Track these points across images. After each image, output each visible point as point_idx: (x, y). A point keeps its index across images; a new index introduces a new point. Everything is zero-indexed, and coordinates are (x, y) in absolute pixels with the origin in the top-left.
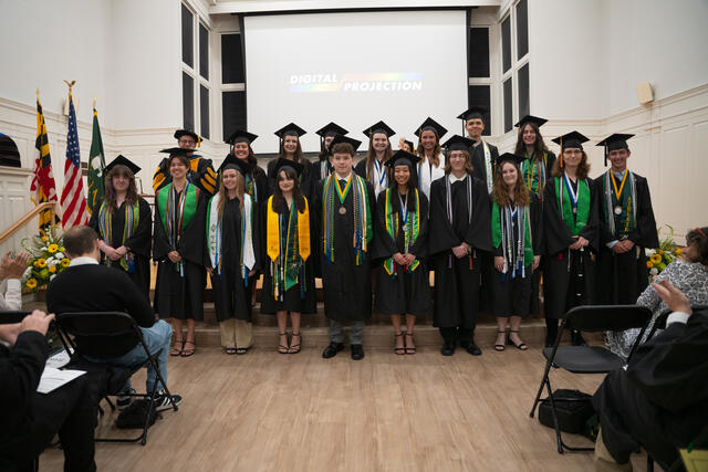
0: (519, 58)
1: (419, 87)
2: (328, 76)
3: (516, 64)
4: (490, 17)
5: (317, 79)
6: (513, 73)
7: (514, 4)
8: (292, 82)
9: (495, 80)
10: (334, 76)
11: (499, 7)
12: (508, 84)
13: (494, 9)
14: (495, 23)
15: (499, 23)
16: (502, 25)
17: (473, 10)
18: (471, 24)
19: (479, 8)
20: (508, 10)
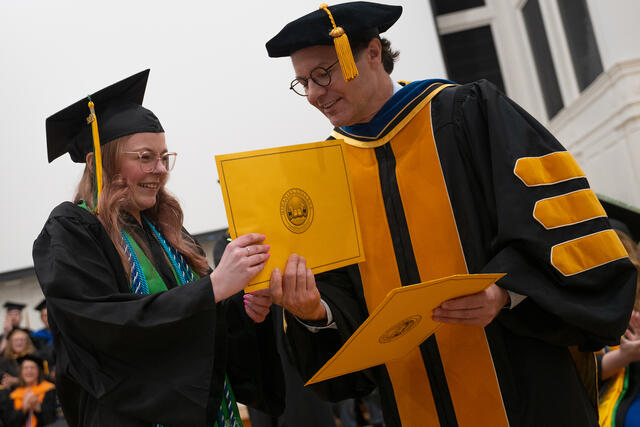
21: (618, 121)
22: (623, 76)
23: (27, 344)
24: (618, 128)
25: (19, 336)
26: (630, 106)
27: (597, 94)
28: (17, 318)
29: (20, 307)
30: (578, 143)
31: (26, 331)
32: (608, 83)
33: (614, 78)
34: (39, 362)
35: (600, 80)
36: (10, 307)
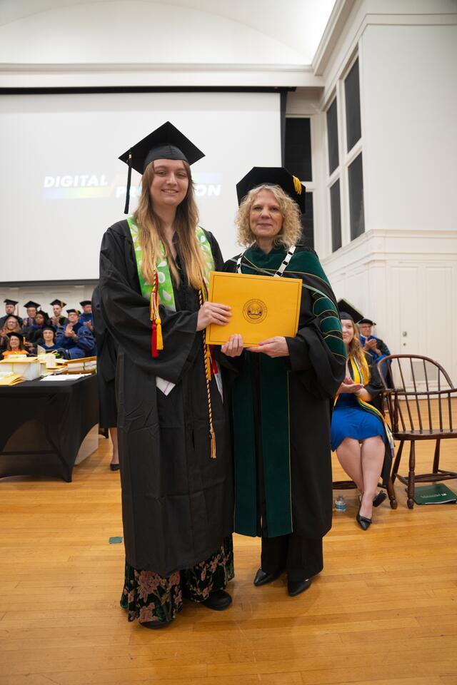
0: (350, 148)
1: (217, 192)
2: (94, 179)
3: (346, 158)
4: (313, 105)
5: (80, 180)
6: (342, 173)
7: (341, 78)
8: (46, 185)
9: (319, 185)
10: (103, 177)
11: (322, 89)
12: (335, 189)
13: (316, 93)
14: (319, 111)
15: (324, 110)
16: (328, 113)
17: (289, 93)
18: (287, 112)
19: (297, 91)
20: (335, 90)
21: (366, 261)
22: (373, 237)
23: (17, 325)
24: (365, 264)
25: (12, 319)
26: (374, 253)
27: (360, 243)
28: (12, 310)
29: (14, 303)
30: (345, 267)
31: (17, 317)
32: (366, 239)
33: (369, 237)
34: (20, 337)
35: (362, 236)
36: (8, 302)
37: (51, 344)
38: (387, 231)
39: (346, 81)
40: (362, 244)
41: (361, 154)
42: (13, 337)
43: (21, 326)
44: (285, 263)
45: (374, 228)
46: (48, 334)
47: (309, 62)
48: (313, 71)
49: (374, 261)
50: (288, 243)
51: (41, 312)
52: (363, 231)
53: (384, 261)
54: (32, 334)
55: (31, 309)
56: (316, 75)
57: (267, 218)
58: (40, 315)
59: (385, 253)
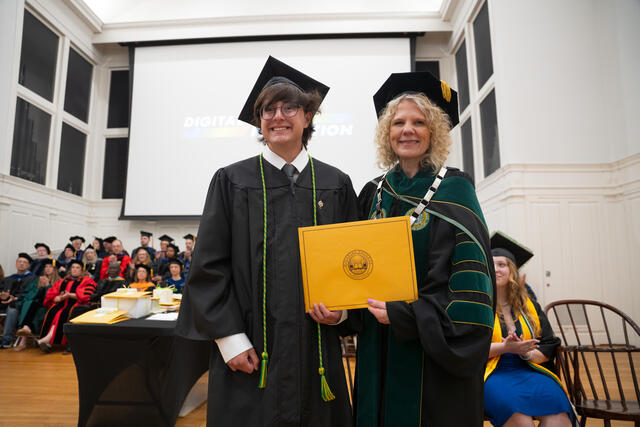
0: (480, 86)
1: (349, 132)
3: (477, 96)
4: (442, 50)
5: (218, 121)
6: (473, 109)
7: (469, 21)
8: (186, 125)
11: (450, 33)
12: (467, 126)
13: (444, 37)
14: (447, 54)
15: (452, 53)
16: (456, 55)
17: (419, 38)
18: (417, 55)
19: (426, 36)
20: (463, 33)
21: (504, 196)
22: (511, 172)
23: (148, 258)
24: (502, 201)
25: (144, 251)
26: (511, 189)
27: (495, 179)
28: (146, 241)
29: (149, 235)
31: (149, 249)
32: (502, 174)
33: (505, 173)
35: (498, 172)
36: (143, 234)
37: (179, 278)
38: (524, 166)
39: (474, 23)
40: (498, 179)
41: (493, 90)
42: (141, 269)
43: (152, 259)
44: (433, 189)
45: (510, 163)
46: (175, 268)
47: (437, 10)
48: (440, 17)
49: (512, 197)
50: (437, 164)
51: (173, 246)
52: (498, 166)
53: (523, 196)
54: (161, 267)
55: (165, 242)
56: (445, 21)
57: (411, 134)
58: (171, 249)
59: (523, 189)
